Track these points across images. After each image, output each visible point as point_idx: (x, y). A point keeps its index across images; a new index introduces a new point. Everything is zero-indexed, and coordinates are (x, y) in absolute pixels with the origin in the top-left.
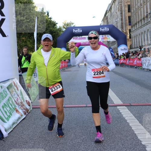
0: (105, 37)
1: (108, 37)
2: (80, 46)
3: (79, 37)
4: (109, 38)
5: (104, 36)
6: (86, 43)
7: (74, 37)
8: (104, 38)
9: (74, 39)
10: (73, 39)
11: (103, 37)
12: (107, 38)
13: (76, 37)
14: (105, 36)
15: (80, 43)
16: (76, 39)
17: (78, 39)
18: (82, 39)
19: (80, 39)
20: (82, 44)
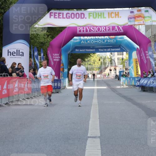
0: (139, 13)
1: (146, 14)
2: (75, 38)
3: (65, 12)
4: (151, 17)
5: (135, 10)
6: (90, 30)
7: (53, 11)
8: (135, 18)
9: (52, 17)
10: (51, 15)
11: (132, 12)
12: (144, 17)
13: (58, 11)
14: (140, 10)
15: (76, 28)
16: (59, 18)
17: (63, 18)
18: (74, 18)
19: (69, 18)
20: (80, 31)
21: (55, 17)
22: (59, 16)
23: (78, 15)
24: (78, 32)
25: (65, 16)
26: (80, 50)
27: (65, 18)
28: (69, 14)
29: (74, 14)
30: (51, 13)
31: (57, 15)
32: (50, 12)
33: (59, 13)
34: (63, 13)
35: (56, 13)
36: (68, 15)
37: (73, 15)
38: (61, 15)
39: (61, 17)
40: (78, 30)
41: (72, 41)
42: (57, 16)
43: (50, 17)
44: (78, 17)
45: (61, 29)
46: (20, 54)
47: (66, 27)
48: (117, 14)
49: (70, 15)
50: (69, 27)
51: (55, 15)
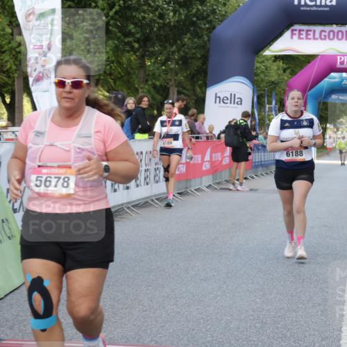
2: (333, 74)
3: (318, 29)
7: (297, 27)
9: (296, 37)
10: (293, 34)
13: (305, 27)
15: (335, 57)
16: (307, 38)
17: (314, 38)
18: (333, 38)
19: (325, 39)
20: (342, 63)
21: (300, 38)
22: (307, 34)
23: (340, 34)
24: (339, 65)
25: (317, 35)
26: (340, 97)
27: (317, 39)
28: (325, 32)
29: (333, 32)
30: (292, 31)
31: (304, 33)
32: (292, 28)
33: (307, 31)
34: (314, 31)
35: (303, 30)
36: (323, 34)
37: (332, 34)
38: (311, 33)
39: (311, 36)
40: (339, 61)
41: (326, 79)
42: (304, 36)
43: (292, 37)
44: (340, 37)
45: (309, 58)
46: (236, 100)
47: (318, 55)
49: (327, 34)
50: (323, 56)
51: (300, 34)
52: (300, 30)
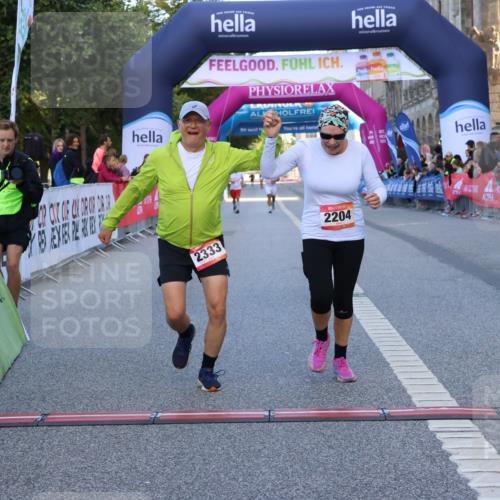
0: (376, 58)
1: (390, 61)
2: (245, 107)
3: (238, 58)
4: (397, 66)
5: (369, 53)
6: (273, 92)
7: (215, 57)
8: (368, 67)
9: (215, 68)
10: (211, 65)
11: (364, 57)
12: (386, 66)
13: (224, 58)
14: (377, 54)
15: (247, 88)
16: (226, 69)
17: (235, 69)
18: (255, 69)
19: (246, 69)
20: (254, 94)
21: (219, 69)
22: (227, 65)
23: (261, 64)
25: (237, 66)
27: (237, 70)
28: (245, 61)
29: (254, 61)
30: (211, 61)
31: (223, 63)
32: (210, 58)
33: (227, 61)
34: (234, 61)
35: (222, 61)
36: (244, 64)
37: (252, 64)
38: (231, 64)
39: (231, 67)
42: (223, 67)
43: (211, 69)
44: (262, 67)
46: (156, 138)
48: (336, 62)
49: (247, 64)
51: (219, 65)
52: (219, 61)
